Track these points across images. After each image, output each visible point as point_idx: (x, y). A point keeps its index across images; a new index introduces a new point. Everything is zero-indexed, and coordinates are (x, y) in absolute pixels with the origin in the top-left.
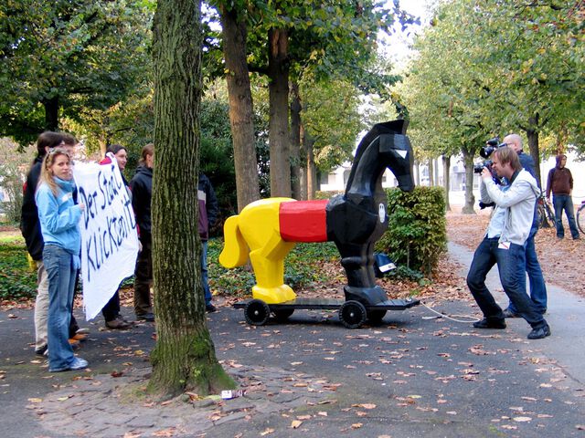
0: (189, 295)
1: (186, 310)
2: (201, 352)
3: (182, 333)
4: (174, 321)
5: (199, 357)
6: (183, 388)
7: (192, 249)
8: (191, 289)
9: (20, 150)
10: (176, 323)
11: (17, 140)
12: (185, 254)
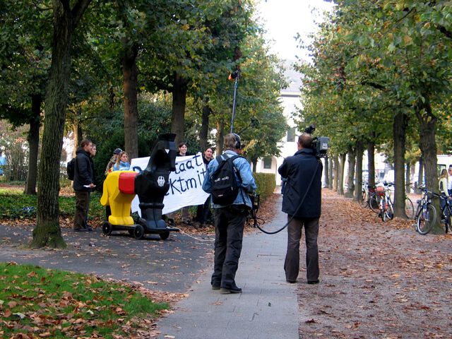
0: (51, 207)
1: (49, 213)
2: (54, 231)
3: (46, 222)
4: (44, 217)
5: (53, 233)
6: (44, 245)
7: (54, 187)
8: (52, 205)
9: (13, 129)
10: (44, 218)
11: (11, 122)
12: (51, 189)
